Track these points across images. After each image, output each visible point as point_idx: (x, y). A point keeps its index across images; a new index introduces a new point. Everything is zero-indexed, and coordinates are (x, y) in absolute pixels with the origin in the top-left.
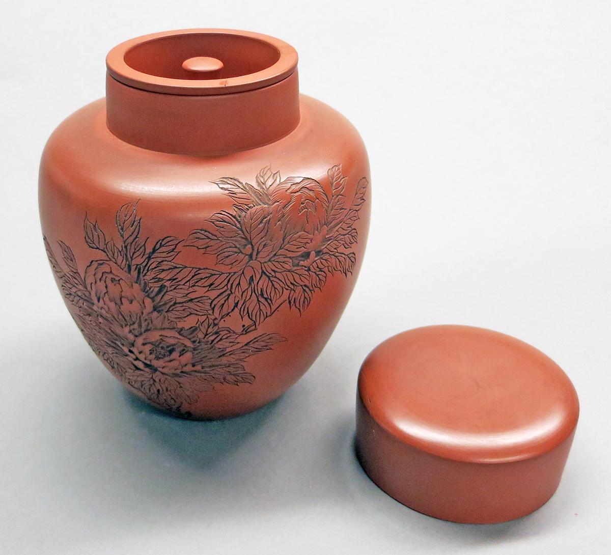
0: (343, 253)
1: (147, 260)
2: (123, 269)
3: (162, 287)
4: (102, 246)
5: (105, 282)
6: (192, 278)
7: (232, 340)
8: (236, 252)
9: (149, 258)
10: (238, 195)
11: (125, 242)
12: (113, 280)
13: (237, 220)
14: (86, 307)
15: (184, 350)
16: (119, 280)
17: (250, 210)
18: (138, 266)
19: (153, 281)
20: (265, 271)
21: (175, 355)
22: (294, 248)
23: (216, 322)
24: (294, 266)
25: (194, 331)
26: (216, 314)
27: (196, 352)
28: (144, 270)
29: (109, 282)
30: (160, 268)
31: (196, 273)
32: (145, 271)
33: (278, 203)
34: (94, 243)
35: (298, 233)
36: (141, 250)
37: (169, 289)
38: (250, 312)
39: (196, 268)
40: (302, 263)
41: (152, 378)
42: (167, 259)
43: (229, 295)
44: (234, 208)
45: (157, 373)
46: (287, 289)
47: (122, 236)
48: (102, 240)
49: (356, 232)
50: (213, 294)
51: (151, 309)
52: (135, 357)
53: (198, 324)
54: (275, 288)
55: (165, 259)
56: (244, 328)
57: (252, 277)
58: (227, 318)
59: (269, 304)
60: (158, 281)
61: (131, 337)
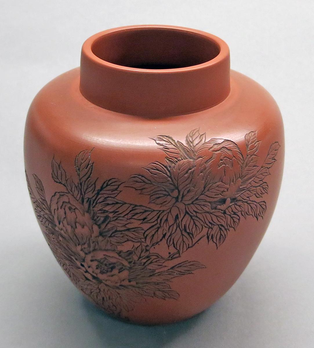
0: (255, 201)
1: (96, 196)
2: (78, 201)
3: (106, 218)
4: (63, 182)
5: (65, 210)
6: (130, 212)
7: (160, 264)
8: (165, 195)
9: (98, 194)
10: (171, 150)
11: (80, 180)
12: (70, 209)
13: (168, 170)
14: (51, 228)
15: (123, 268)
16: (75, 209)
17: (179, 162)
18: (90, 200)
19: (100, 212)
20: (189, 212)
21: (116, 271)
22: (212, 195)
23: (148, 248)
24: (212, 209)
25: (130, 254)
26: (148, 242)
27: (132, 271)
29: (67, 210)
30: (106, 202)
31: (133, 209)
32: (94, 204)
33: (201, 158)
34: (58, 179)
35: (216, 183)
36: (92, 187)
37: (112, 219)
38: (175, 243)
39: (133, 205)
40: (219, 207)
41: (98, 288)
44: (166, 160)
45: (102, 284)
46: (206, 227)
47: (79, 175)
48: (64, 177)
49: (267, 185)
50: (146, 226)
51: (98, 234)
52: (85, 270)
53: (133, 249)
54: (196, 225)
55: (110, 196)
56: (170, 255)
57: (177, 215)
58: (157, 246)
59: (191, 238)
60: (104, 213)
61: (82, 254)
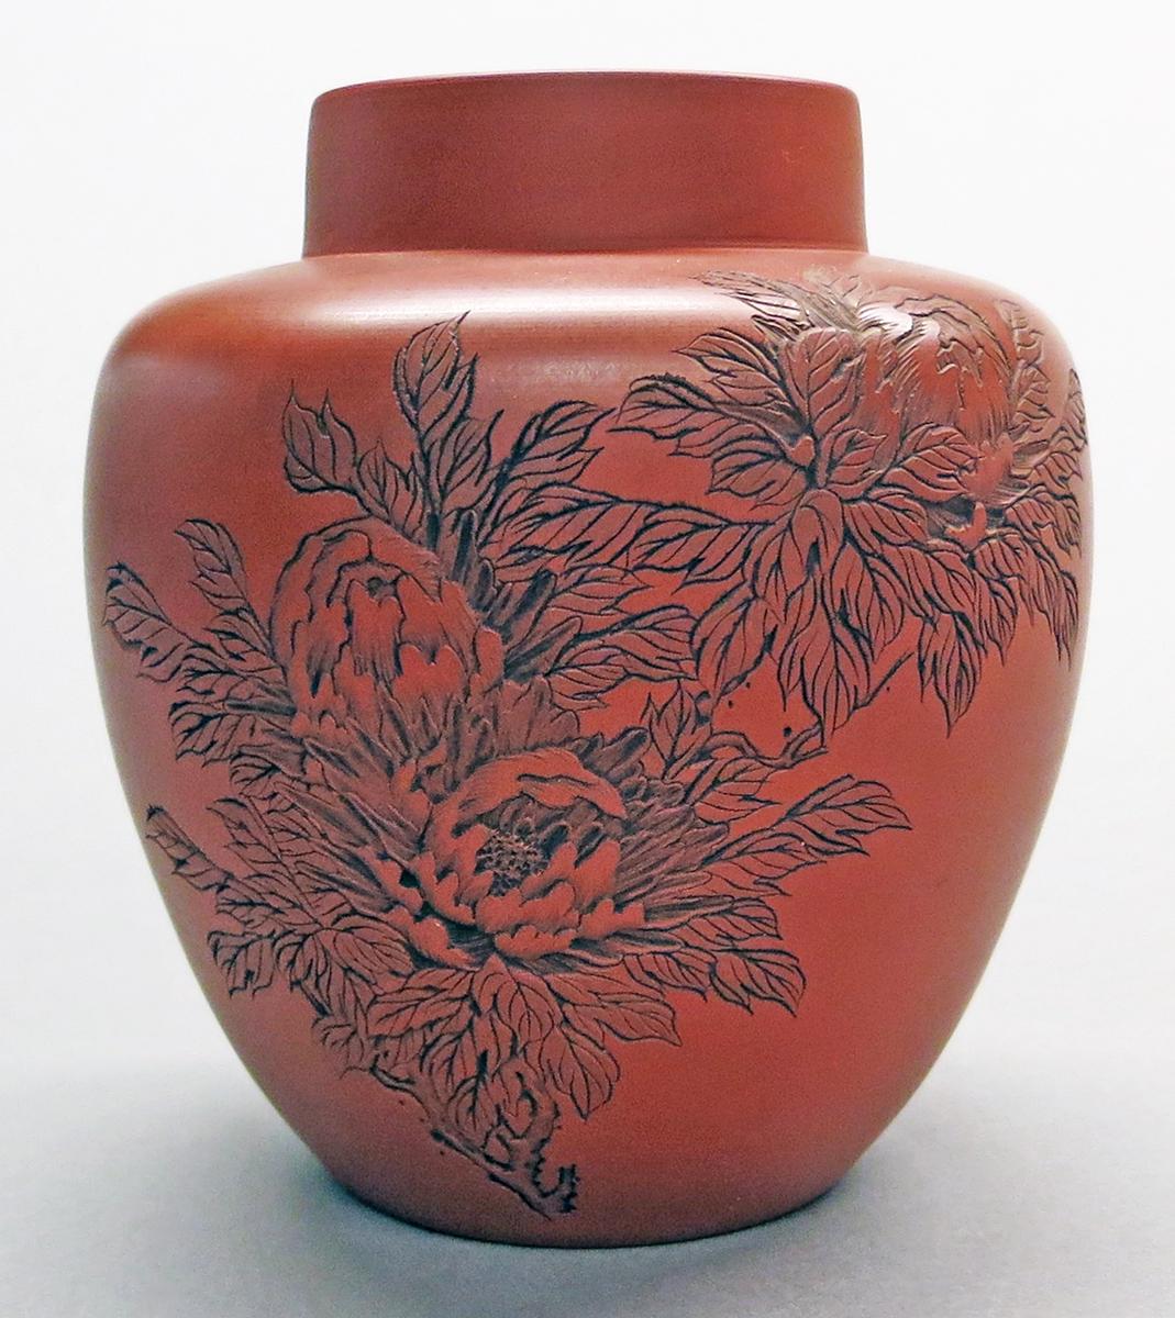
1: (493, 488)
2: (409, 538)
3: (541, 579)
4: (345, 473)
5: (346, 602)
6: (637, 536)
7: (749, 789)
8: (768, 456)
9: (502, 480)
10: (763, 298)
11: (421, 441)
12: (373, 586)
15: (596, 831)
16: (395, 582)
17: (803, 333)
18: (465, 516)
19: (512, 558)
20: (857, 536)
21: (566, 853)
22: (930, 473)
23: (704, 705)
24: (932, 534)
25: (639, 739)
26: (707, 677)
27: (633, 840)
28: (481, 526)
29: (359, 593)
30: (536, 510)
31: (649, 521)
32: (487, 528)
33: (876, 330)
34: (315, 473)
35: (938, 426)
36: (476, 458)
37: (562, 583)
38: (809, 678)
39: (648, 503)
40: (952, 530)
41: (469, 994)
42: (557, 476)
43: (748, 602)
44: (757, 324)
45: (494, 960)
46: (914, 613)
47: (414, 425)
48: (345, 452)
50: (697, 598)
51: (498, 671)
52: (419, 904)
53: (647, 717)
54: (882, 600)
55: (550, 478)
56: (789, 739)
57: (815, 545)
58: (739, 693)
59: (864, 656)
60: (530, 559)
61: (419, 804)
